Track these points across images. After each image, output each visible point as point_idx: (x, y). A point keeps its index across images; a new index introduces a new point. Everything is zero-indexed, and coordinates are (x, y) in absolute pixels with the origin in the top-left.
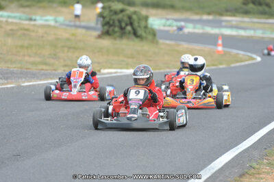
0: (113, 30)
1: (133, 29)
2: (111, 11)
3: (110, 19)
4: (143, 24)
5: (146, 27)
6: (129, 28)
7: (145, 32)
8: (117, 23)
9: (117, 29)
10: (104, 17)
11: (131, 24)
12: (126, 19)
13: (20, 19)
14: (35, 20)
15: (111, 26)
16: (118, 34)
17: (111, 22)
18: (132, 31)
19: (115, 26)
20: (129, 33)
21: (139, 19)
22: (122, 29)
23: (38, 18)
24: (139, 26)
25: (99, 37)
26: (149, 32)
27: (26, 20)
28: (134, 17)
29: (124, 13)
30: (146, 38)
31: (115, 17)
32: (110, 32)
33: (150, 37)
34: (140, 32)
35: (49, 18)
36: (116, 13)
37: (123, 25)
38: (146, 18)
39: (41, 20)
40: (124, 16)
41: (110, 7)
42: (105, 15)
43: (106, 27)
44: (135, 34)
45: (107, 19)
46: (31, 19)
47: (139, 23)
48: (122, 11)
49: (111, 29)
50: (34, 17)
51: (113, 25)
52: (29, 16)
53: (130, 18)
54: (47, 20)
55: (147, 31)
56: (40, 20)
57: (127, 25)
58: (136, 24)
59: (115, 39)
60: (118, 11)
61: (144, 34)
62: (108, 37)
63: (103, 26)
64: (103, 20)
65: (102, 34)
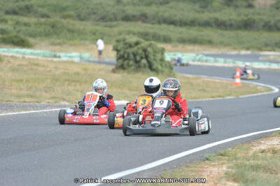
0: (128, 64)
1: (148, 62)
2: (126, 44)
3: (125, 53)
4: (159, 56)
5: (162, 60)
6: (144, 61)
7: (161, 65)
8: (132, 56)
9: (131, 63)
10: (118, 51)
11: (147, 57)
12: (140, 51)
13: (44, 56)
14: (59, 57)
15: (125, 60)
16: (132, 68)
17: (126, 56)
18: (147, 64)
19: (130, 60)
20: (145, 65)
21: (155, 52)
22: (136, 62)
23: (62, 54)
24: (154, 59)
25: (114, 71)
26: (166, 65)
27: (50, 57)
28: (149, 49)
29: (138, 46)
30: (162, 72)
31: (130, 50)
32: (125, 66)
33: (166, 70)
34: (156, 65)
35: (75, 54)
36: (130, 46)
37: (138, 58)
38: (163, 51)
39: (66, 56)
40: (138, 48)
41: (124, 40)
42: (119, 48)
43: (120, 61)
44: (151, 67)
45: (122, 53)
46: (55, 56)
47: (154, 56)
48: (137, 44)
49: (126, 62)
50: (58, 54)
51: (128, 58)
52: (53, 53)
53: (145, 51)
54: (71, 57)
55: (164, 65)
56: (64, 57)
57: (142, 58)
58: (151, 57)
59: (129, 73)
60: (133, 44)
61: (160, 67)
62: (121, 71)
63: (118, 60)
64: (117, 54)
65: (116, 68)
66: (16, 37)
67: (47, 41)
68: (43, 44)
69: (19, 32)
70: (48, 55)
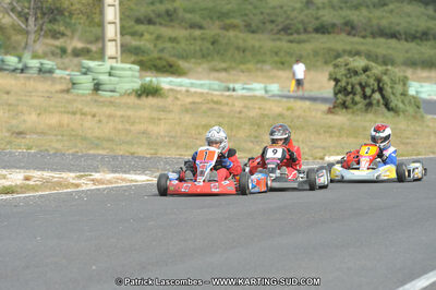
0: (353, 101)
1: (383, 97)
2: (349, 70)
3: (348, 83)
4: (399, 89)
5: (404, 94)
6: (377, 96)
7: (403, 102)
8: (358, 89)
9: (358, 98)
10: (336, 81)
11: (381, 90)
12: (372, 81)
14: (234, 90)
15: (348, 94)
16: (360, 106)
17: (349, 88)
18: (381, 101)
19: (355, 94)
20: (378, 102)
21: (394, 82)
22: (365, 97)
23: (237, 86)
24: (393, 93)
25: (330, 111)
26: (410, 102)
27: (221, 90)
28: (386, 79)
29: (368, 73)
30: (404, 112)
31: (355, 80)
32: (348, 104)
33: (411, 110)
34: (395, 102)
35: (256, 85)
36: (356, 73)
37: (368, 91)
39: (244, 89)
40: (368, 76)
41: (347, 64)
42: (338, 76)
43: (341, 96)
44: (387, 105)
45: (343, 84)
46: (229, 89)
47: (392, 88)
48: (366, 70)
49: (349, 98)
50: (231, 86)
51: (353, 92)
52: (224, 85)
53: (379, 80)
54: (251, 90)
55: (406, 101)
56: (241, 90)
57: (373, 91)
58: (388, 90)
59: (354, 114)
60: (360, 70)
61: (400, 105)
63: (336, 94)
64: (336, 85)
65: (334, 107)
66: (160, 59)
67: (205, 66)
68: (200, 70)
69: (162, 50)
70: (216, 87)
